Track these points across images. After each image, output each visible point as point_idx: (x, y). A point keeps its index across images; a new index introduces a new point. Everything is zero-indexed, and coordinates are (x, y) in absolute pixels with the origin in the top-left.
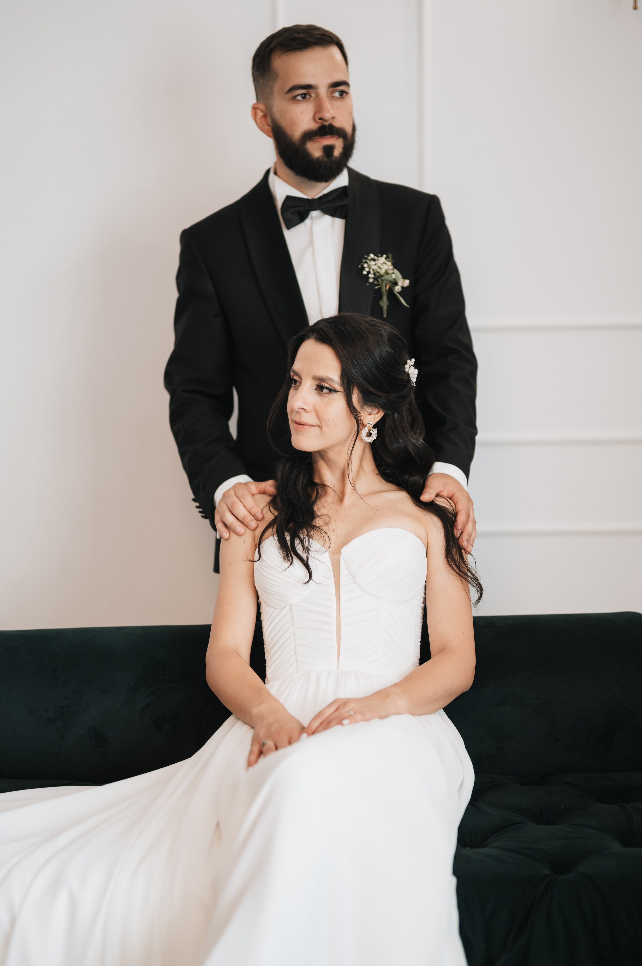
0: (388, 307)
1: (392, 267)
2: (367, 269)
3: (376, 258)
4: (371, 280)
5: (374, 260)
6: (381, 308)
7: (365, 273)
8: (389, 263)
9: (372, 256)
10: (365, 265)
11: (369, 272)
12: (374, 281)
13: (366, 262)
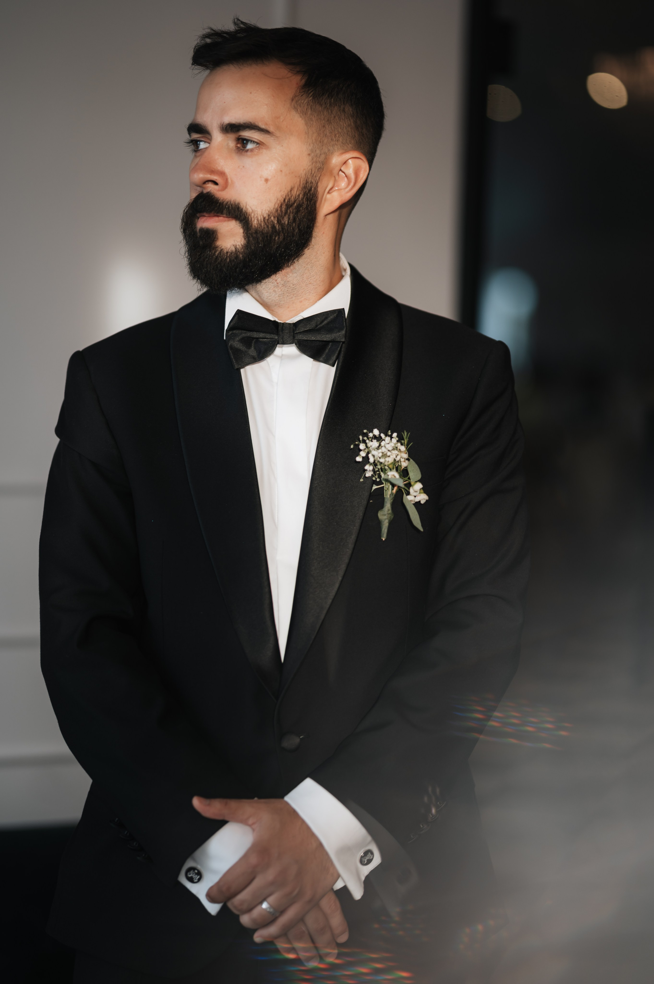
0: (391, 523)
1: (406, 456)
2: (363, 454)
3: (383, 436)
4: (368, 474)
5: (379, 439)
6: (379, 523)
7: (359, 459)
8: (403, 448)
9: (376, 432)
10: (362, 446)
11: (366, 459)
12: (372, 476)
13: (364, 441)
